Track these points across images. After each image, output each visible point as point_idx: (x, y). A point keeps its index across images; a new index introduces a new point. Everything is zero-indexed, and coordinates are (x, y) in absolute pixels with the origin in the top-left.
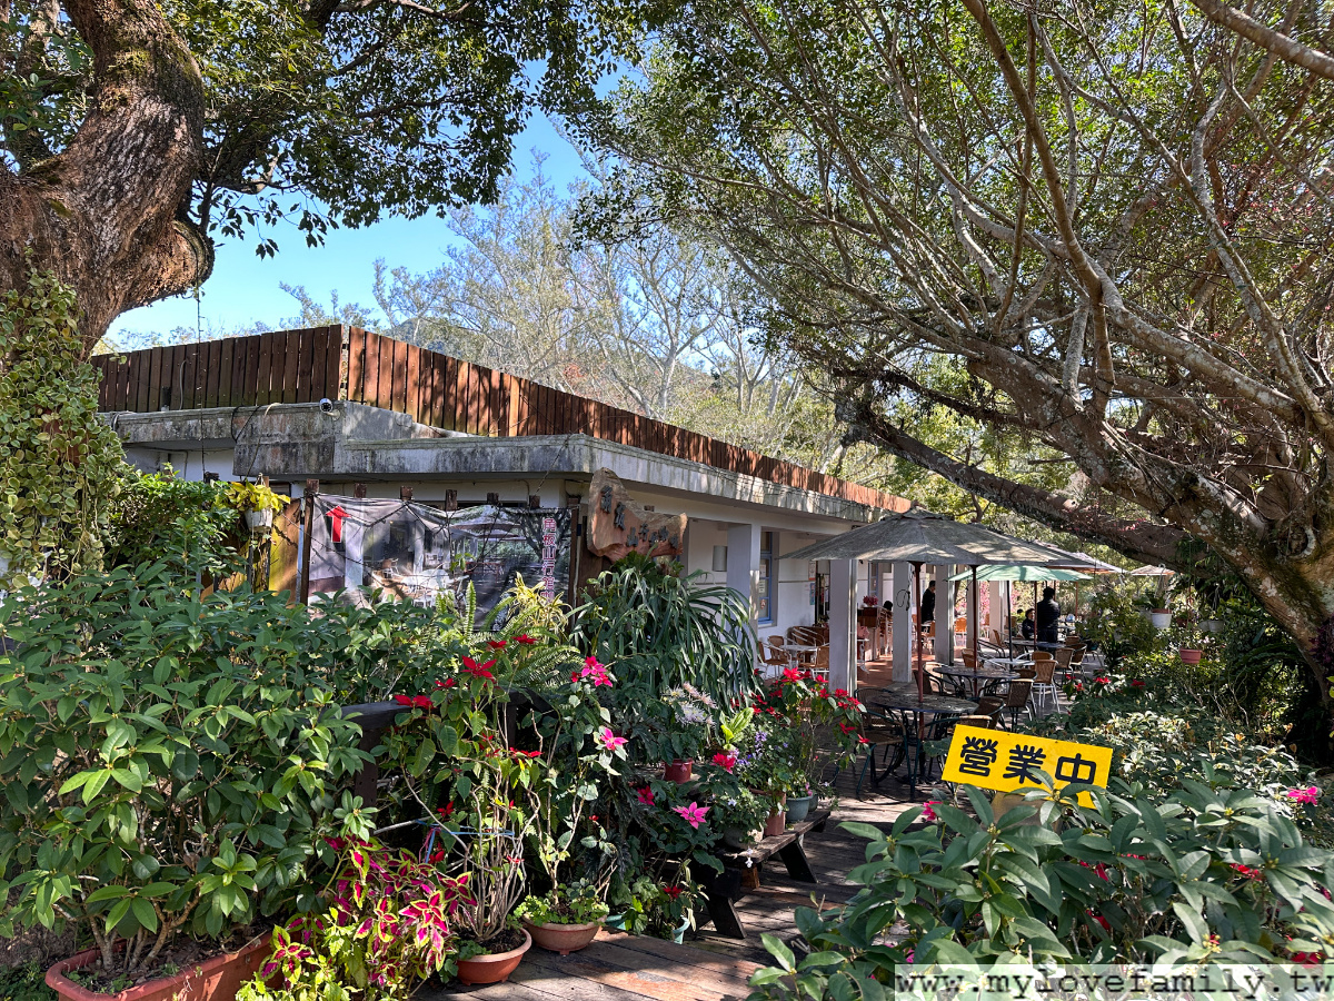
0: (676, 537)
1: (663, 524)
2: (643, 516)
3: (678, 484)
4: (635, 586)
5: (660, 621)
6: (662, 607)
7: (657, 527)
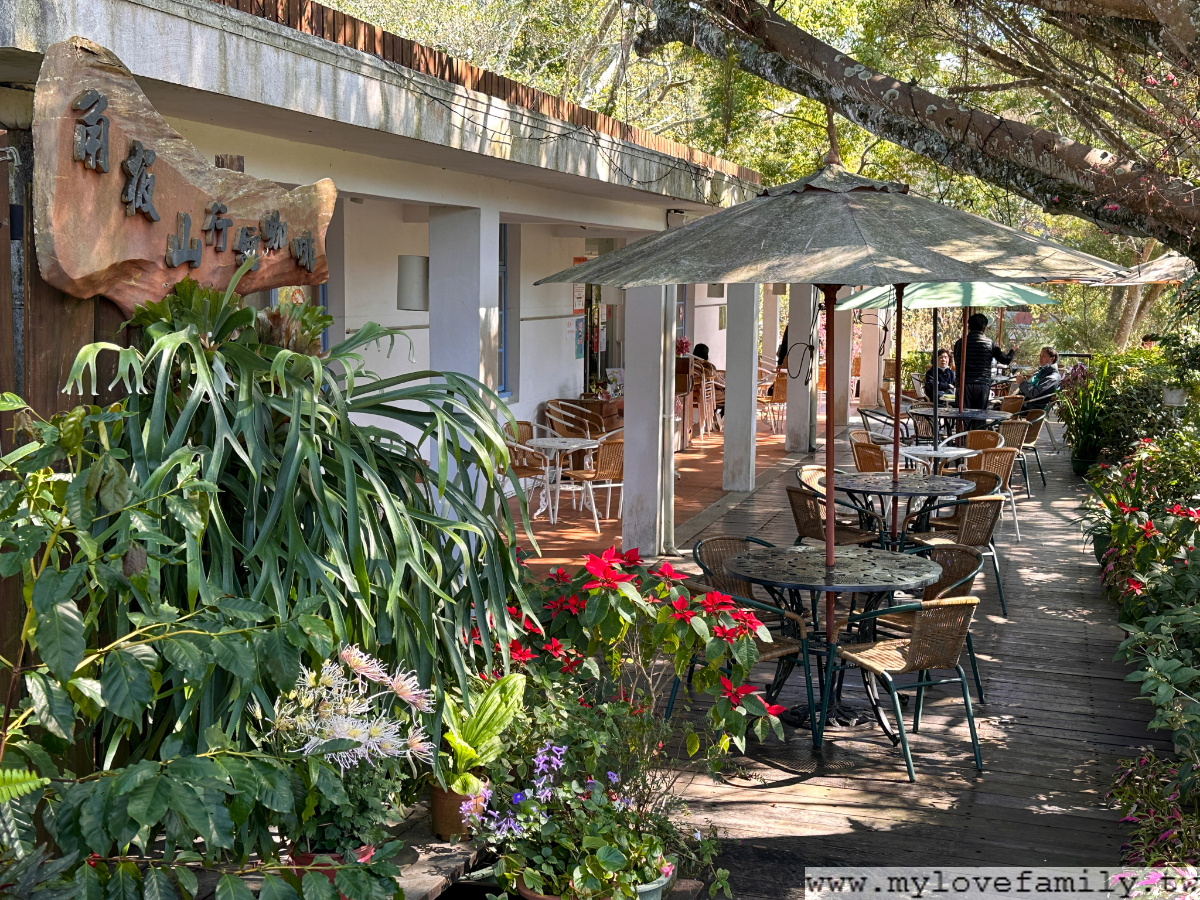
0: (308, 240)
1: (272, 204)
2: (211, 185)
3: (306, 100)
4: (193, 379)
5: (270, 473)
6: (275, 431)
7: (256, 214)
